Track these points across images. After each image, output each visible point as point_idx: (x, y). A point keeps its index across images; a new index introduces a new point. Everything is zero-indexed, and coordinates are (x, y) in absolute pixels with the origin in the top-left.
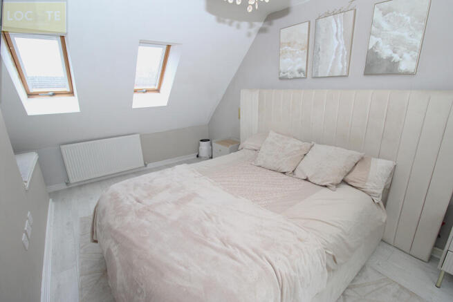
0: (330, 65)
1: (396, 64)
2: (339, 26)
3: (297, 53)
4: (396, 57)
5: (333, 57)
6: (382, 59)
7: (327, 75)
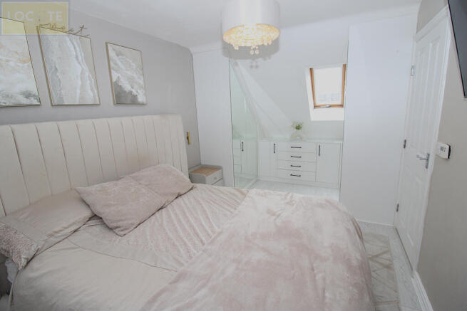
0: (78, 91)
1: (135, 97)
2: (78, 49)
3: (12, 64)
4: (134, 92)
5: (80, 83)
6: (125, 92)
7: (77, 103)
